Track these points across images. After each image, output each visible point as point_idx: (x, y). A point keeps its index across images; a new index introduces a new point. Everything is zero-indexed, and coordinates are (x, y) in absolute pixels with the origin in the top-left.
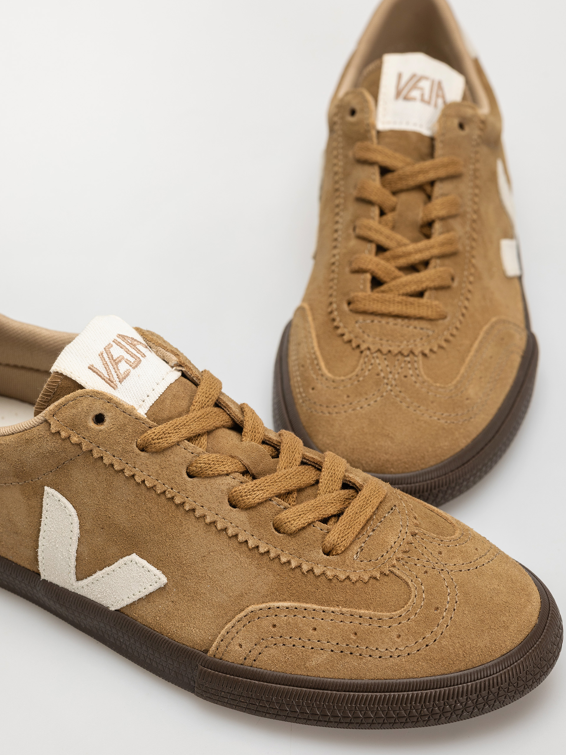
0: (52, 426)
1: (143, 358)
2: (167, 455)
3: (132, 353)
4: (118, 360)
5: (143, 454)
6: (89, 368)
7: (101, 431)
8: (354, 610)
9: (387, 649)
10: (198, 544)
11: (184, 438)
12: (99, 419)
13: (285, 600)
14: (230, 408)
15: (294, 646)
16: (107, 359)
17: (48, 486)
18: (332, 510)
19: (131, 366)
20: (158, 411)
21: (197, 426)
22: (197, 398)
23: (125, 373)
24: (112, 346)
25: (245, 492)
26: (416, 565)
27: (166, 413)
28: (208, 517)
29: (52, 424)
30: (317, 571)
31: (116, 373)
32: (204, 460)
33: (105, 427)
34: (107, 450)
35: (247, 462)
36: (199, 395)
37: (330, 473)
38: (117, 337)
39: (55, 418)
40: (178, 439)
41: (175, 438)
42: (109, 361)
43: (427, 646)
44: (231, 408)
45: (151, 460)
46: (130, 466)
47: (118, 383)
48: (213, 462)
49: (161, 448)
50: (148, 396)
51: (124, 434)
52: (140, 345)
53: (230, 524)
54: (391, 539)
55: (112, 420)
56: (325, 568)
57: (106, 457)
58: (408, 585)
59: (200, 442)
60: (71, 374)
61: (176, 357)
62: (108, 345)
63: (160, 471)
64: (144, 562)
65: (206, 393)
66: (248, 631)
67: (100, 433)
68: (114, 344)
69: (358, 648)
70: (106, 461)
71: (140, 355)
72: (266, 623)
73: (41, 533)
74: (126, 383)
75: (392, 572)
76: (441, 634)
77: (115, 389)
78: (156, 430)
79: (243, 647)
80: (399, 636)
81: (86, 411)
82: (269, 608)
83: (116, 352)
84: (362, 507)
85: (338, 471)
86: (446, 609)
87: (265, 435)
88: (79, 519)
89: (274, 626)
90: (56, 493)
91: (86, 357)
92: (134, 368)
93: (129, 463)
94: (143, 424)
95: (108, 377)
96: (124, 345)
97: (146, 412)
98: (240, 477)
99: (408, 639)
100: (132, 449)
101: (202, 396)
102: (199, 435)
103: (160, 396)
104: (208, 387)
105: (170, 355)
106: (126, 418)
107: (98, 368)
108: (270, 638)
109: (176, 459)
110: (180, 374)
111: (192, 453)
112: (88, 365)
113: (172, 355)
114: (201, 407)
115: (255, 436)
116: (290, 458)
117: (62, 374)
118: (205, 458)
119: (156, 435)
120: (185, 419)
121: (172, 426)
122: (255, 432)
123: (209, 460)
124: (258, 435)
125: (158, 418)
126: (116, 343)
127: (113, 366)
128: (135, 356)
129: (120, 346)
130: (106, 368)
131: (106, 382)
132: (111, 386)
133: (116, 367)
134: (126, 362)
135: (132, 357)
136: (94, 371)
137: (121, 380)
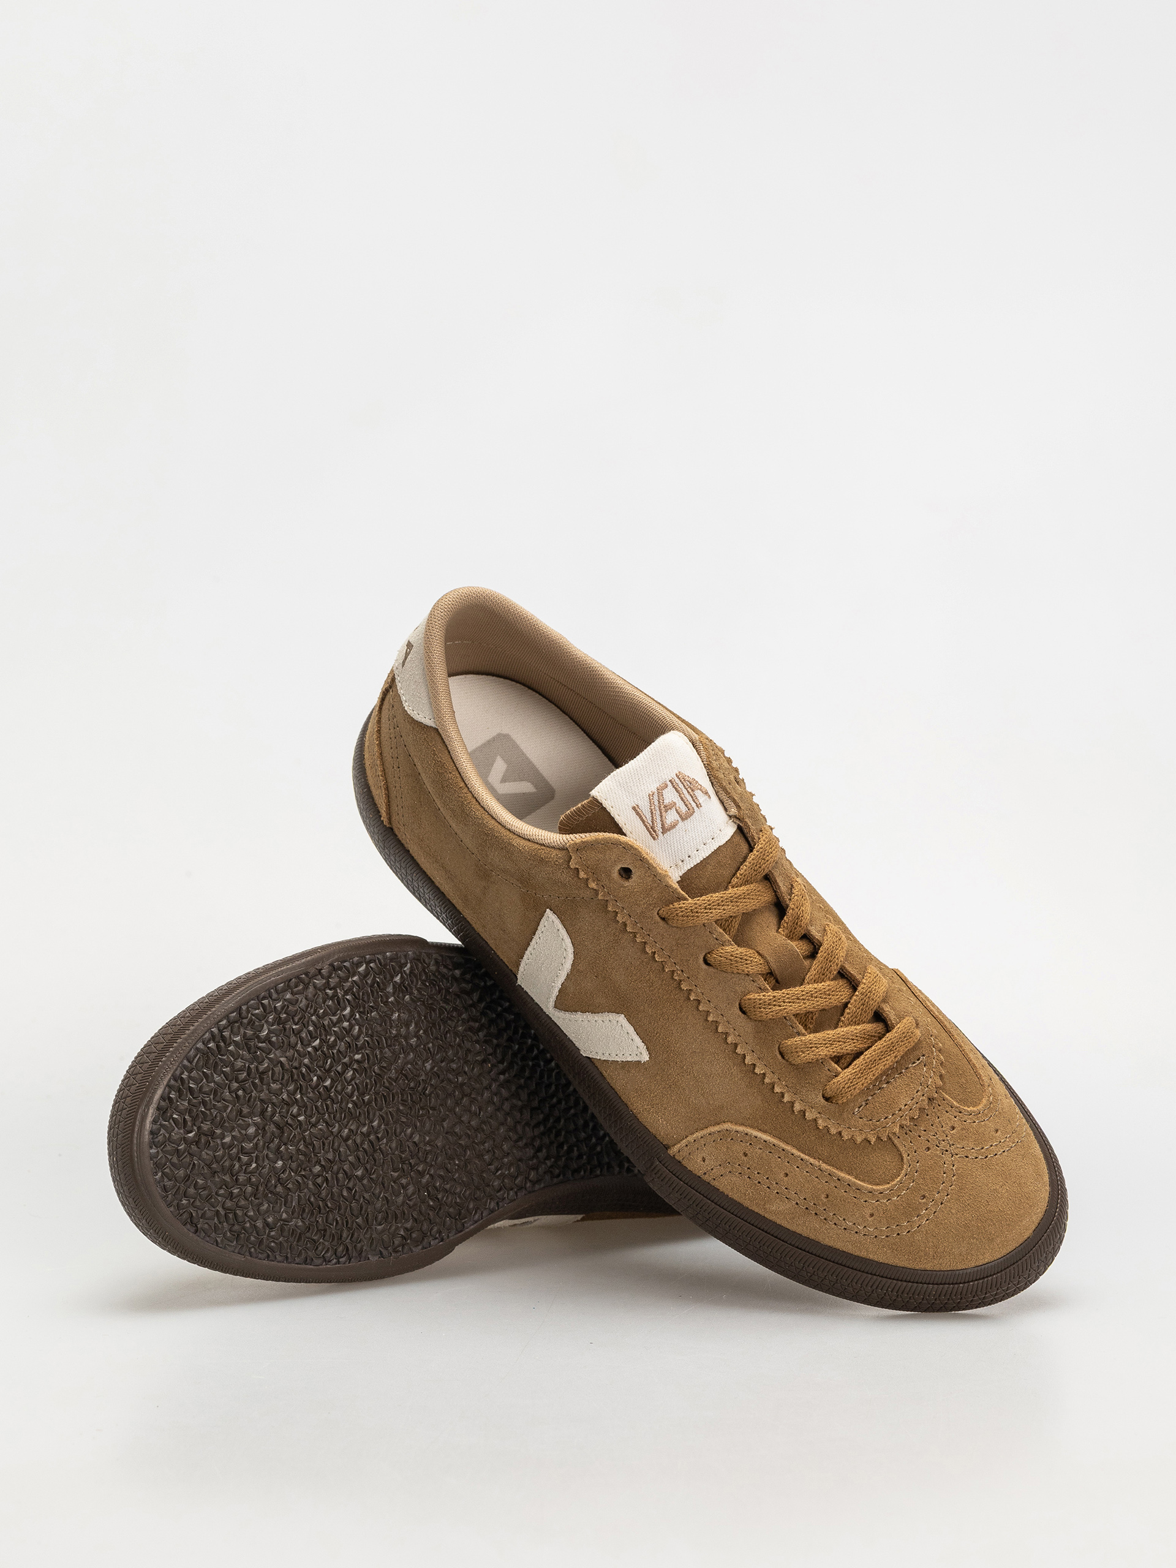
0: (572, 861)
1: (697, 809)
2: (688, 933)
3: (687, 801)
4: (667, 807)
5: (663, 924)
6: (634, 808)
7: (624, 886)
8: (834, 1171)
9: (854, 1224)
10: (693, 1037)
11: (713, 921)
12: (626, 873)
13: (765, 1132)
14: (778, 885)
15: (759, 1182)
16: (656, 803)
17: (550, 910)
18: (849, 1047)
19: (680, 816)
20: (695, 876)
21: (732, 908)
22: (743, 870)
23: (672, 823)
24: (666, 787)
25: (760, 1004)
26: (920, 1136)
27: (704, 882)
28: (711, 1015)
29: (573, 858)
30: (809, 1116)
31: (661, 823)
32: (726, 954)
33: (629, 884)
34: (624, 907)
35: (774, 966)
36: (746, 866)
37: (863, 1001)
38: (675, 776)
39: (578, 852)
40: (705, 921)
41: (703, 920)
42: (657, 806)
43: (898, 1234)
44: (780, 884)
45: (669, 934)
46: (644, 932)
47: (660, 832)
48: (736, 959)
49: (684, 926)
50: (689, 857)
51: (648, 898)
52: (697, 790)
53: (732, 1030)
54: (904, 1100)
55: (638, 880)
56: (818, 1115)
57: (621, 914)
58: (902, 1159)
59: (731, 924)
60: (611, 809)
61: (737, 807)
62: (663, 785)
63: (674, 948)
64: (631, 1029)
65: (756, 866)
66: (717, 1148)
67: (623, 888)
68: (670, 785)
69: (824, 1212)
70: (620, 918)
71: (695, 805)
72: (739, 1148)
73: (530, 949)
74: (669, 834)
75: (890, 1139)
76: (918, 1227)
77: (654, 839)
78: (684, 905)
79: (707, 1162)
80: (872, 1215)
81: (612, 862)
82: (747, 1134)
83: (670, 796)
84: (883, 1054)
85: (873, 999)
86: (933, 1200)
87: (807, 930)
88: (574, 957)
89: (745, 1155)
90: (557, 922)
91: (633, 794)
92: (683, 819)
93: (644, 929)
94: (670, 892)
95: (651, 823)
96: (681, 788)
97: (681, 875)
98: (761, 981)
99: (880, 1222)
100: (651, 916)
101: (749, 868)
102: (732, 917)
103: (702, 859)
104: (761, 857)
105: (730, 803)
106: (655, 882)
107: (643, 811)
108: (737, 1166)
109: (697, 941)
110: (736, 830)
112: (633, 804)
113: (733, 805)
114: (745, 881)
115: (795, 929)
116: (825, 968)
117: (601, 804)
118: (727, 952)
119: (682, 912)
120: (722, 897)
121: (705, 904)
122: (797, 924)
123: (732, 956)
124: (798, 929)
125: (693, 885)
126: (672, 784)
127: (661, 813)
128: (689, 806)
129: (676, 789)
130: (652, 813)
131: (648, 829)
132: (651, 835)
133: (664, 814)
134: (676, 810)
135: (686, 805)
136: (638, 814)
137: (665, 830)
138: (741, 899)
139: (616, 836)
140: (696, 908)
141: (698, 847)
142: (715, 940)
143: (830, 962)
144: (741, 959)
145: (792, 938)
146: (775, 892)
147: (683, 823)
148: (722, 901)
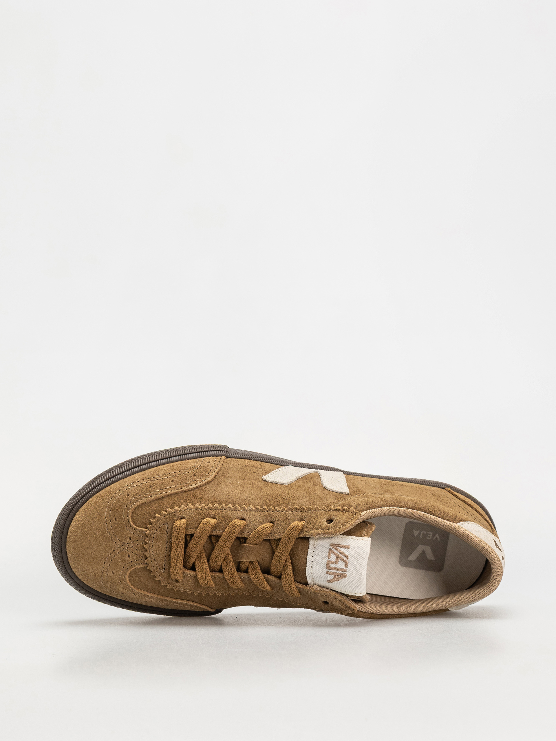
1: (327, 571)
3: (334, 570)
4: (338, 560)
6: (349, 547)
16: (343, 557)
19: (330, 562)
22: (290, 568)
23: (330, 556)
24: (345, 566)
31: (335, 552)
35: (246, 545)
36: (291, 571)
37: (203, 567)
44: (273, 578)
47: (331, 548)
54: (155, 547)
62: (347, 566)
65: (288, 575)
71: (329, 572)
74: (327, 551)
87: (248, 573)
92: (328, 562)
96: (340, 572)
104: (289, 580)
107: (345, 550)
110: (308, 582)
112: (351, 548)
114: (285, 565)
116: (228, 565)
122: (254, 571)
125: (302, 541)
126: (344, 570)
127: (338, 555)
128: (331, 569)
129: (342, 569)
130: (341, 552)
131: (337, 545)
132: (334, 544)
134: (334, 562)
136: (345, 546)
137: (330, 550)
138: (281, 557)
139: (345, 531)
143: (229, 570)
145: (250, 564)
146: (272, 575)
147: (327, 560)
148: (286, 548)
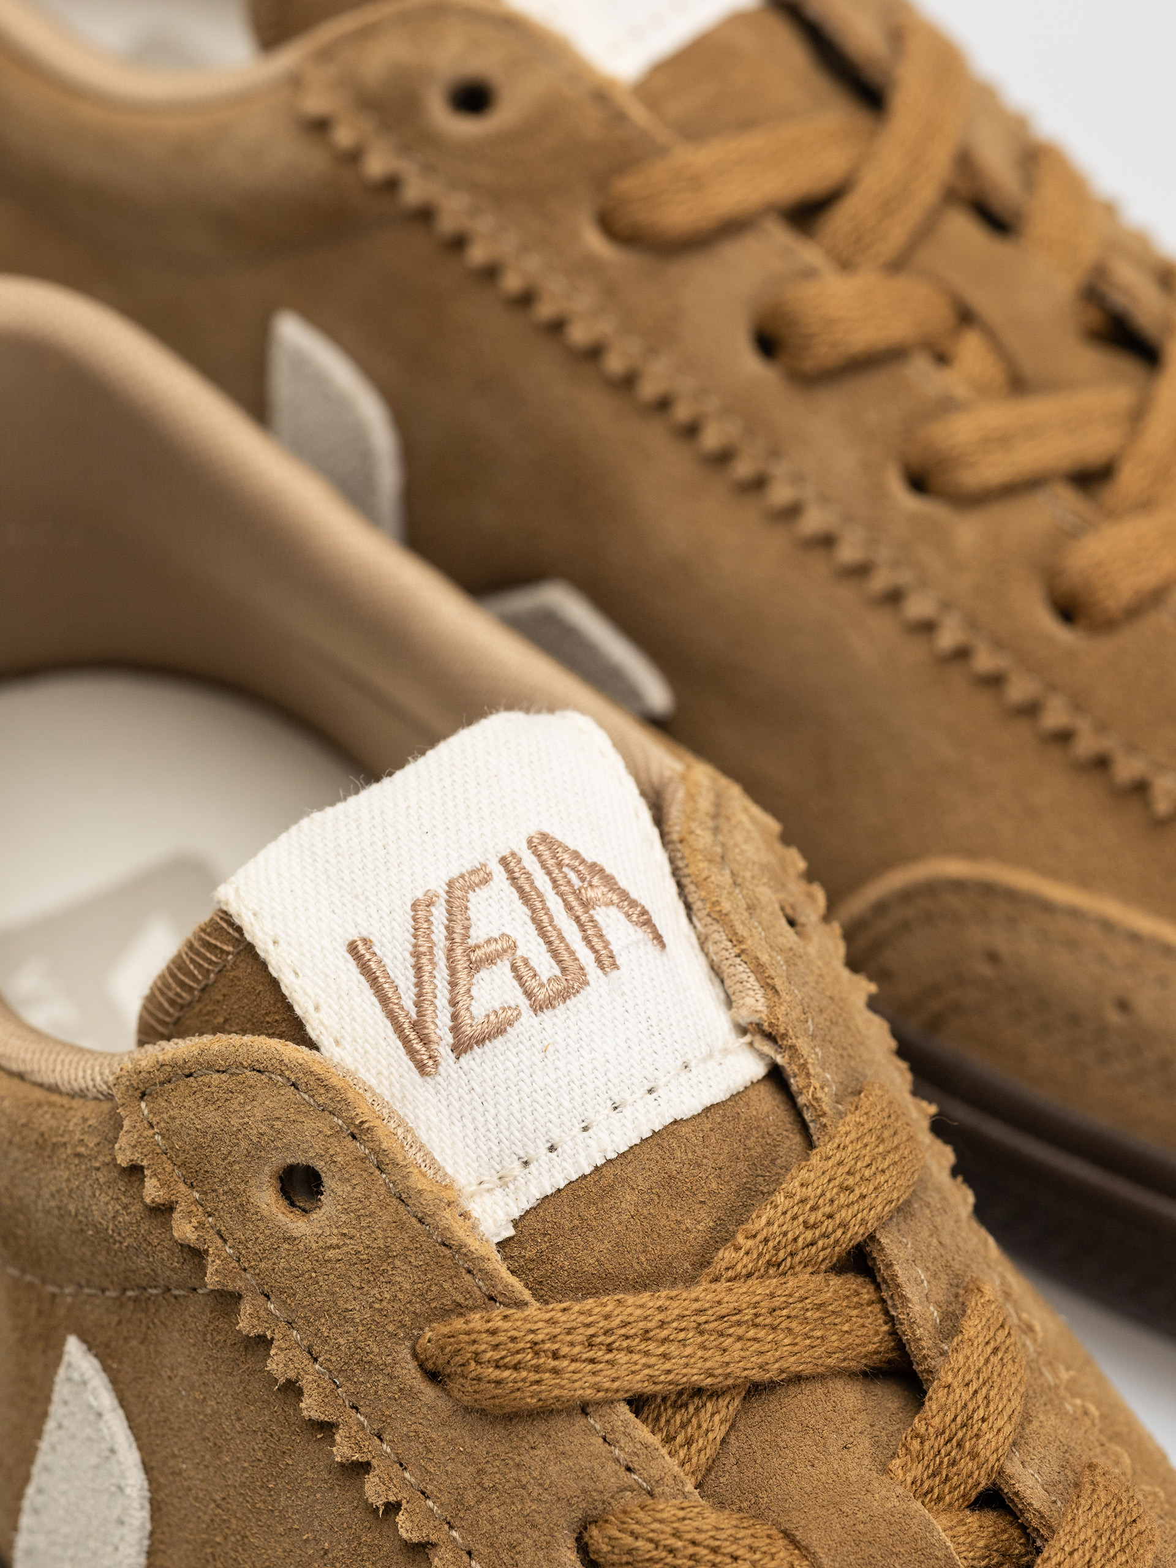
0: (123, 1140)
1: (599, 972)
2: (522, 1439)
3: (562, 939)
4: (479, 953)
5: (429, 1392)
6: (352, 948)
7: (290, 1239)
11: (620, 1395)
12: (300, 1189)
16: (439, 935)
17: (80, 1339)
19: (529, 994)
20: (568, 1225)
21: (700, 1353)
22: (764, 1220)
23: (492, 1018)
24: (485, 881)
27: (598, 1246)
29: (125, 1129)
31: (452, 1010)
32: (656, 1526)
33: (308, 1231)
34: (294, 1321)
36: (776, 1206)
38: (525, 845)
39: (143, 1105)
40: (589, 1392)
41: (577, 1385)
42: (441, 945)
44: (908, 1300)
45: (451, 1434)
46: (360, 1423)
47: (444, 1051)
48: (691, 1550)
49: (501, 1407)
50: (552, 1149)
51: (375, 1291)
52: (613, 910)
55: (344, 1218)
57: (281, 1349)
59: (694, 1421)
61: (765, 996)
62: (473, 872)
63: (470, 1497)
65: (814, 1209)
67: (286, 1246)
68: (499, 874)
70: (277, 1364)
71: (592, 956)
74: (478, 1060)
77: (421, 1067)
78: (507, 1325)
81: (255, 1140)
83: (494, 913)
87: (1001, 1472)
91: (357, 897)
92: (538, 1008)
93: (362, 1410)
94: (468, 1277)
95: (413, 1011)
96: (542, 889)
97: (516, 1214)
100: (389, 1360)
101: (789, 1215)
102: (698, 1392)
104: (837, 1182)
105: (744, 976)
106: (401, 1226)
107: (386, 961)
109: (552, 1469)
110: (757, 1069)
111: (629, 1469)
112: (353, 935)
113: (752, 979)
114: (769, 1263)
115: (953, 1463)
117: (239, 930)
118: (661, 1521)
119: (496, 1347)
120: (661, 1309)
121: (588, 1325)
122: (960, 1445)
123: (676, 1535)
124: (966, 1465)
125: (560, 1258)
126: (510, 872)
127: (453, 971)
128: (565, 956)
129: (520, 890)
130: (418, 969)
131: (398, 1028)
132: (411, 1052)
133: (462, 975)
134: (514, 968)
135: (555, 954)
136: (365, 969)
137: (460, 1048)
138: (739, 1324)
139: (275, 1044)
140: (553, 1338)
141: (590, 1114)
142: (622, 1473)
144: (715, 1550)
145: (940, 1499)
146: (891, 1320)
147: (535, 1021)
148: (662, 1324)
